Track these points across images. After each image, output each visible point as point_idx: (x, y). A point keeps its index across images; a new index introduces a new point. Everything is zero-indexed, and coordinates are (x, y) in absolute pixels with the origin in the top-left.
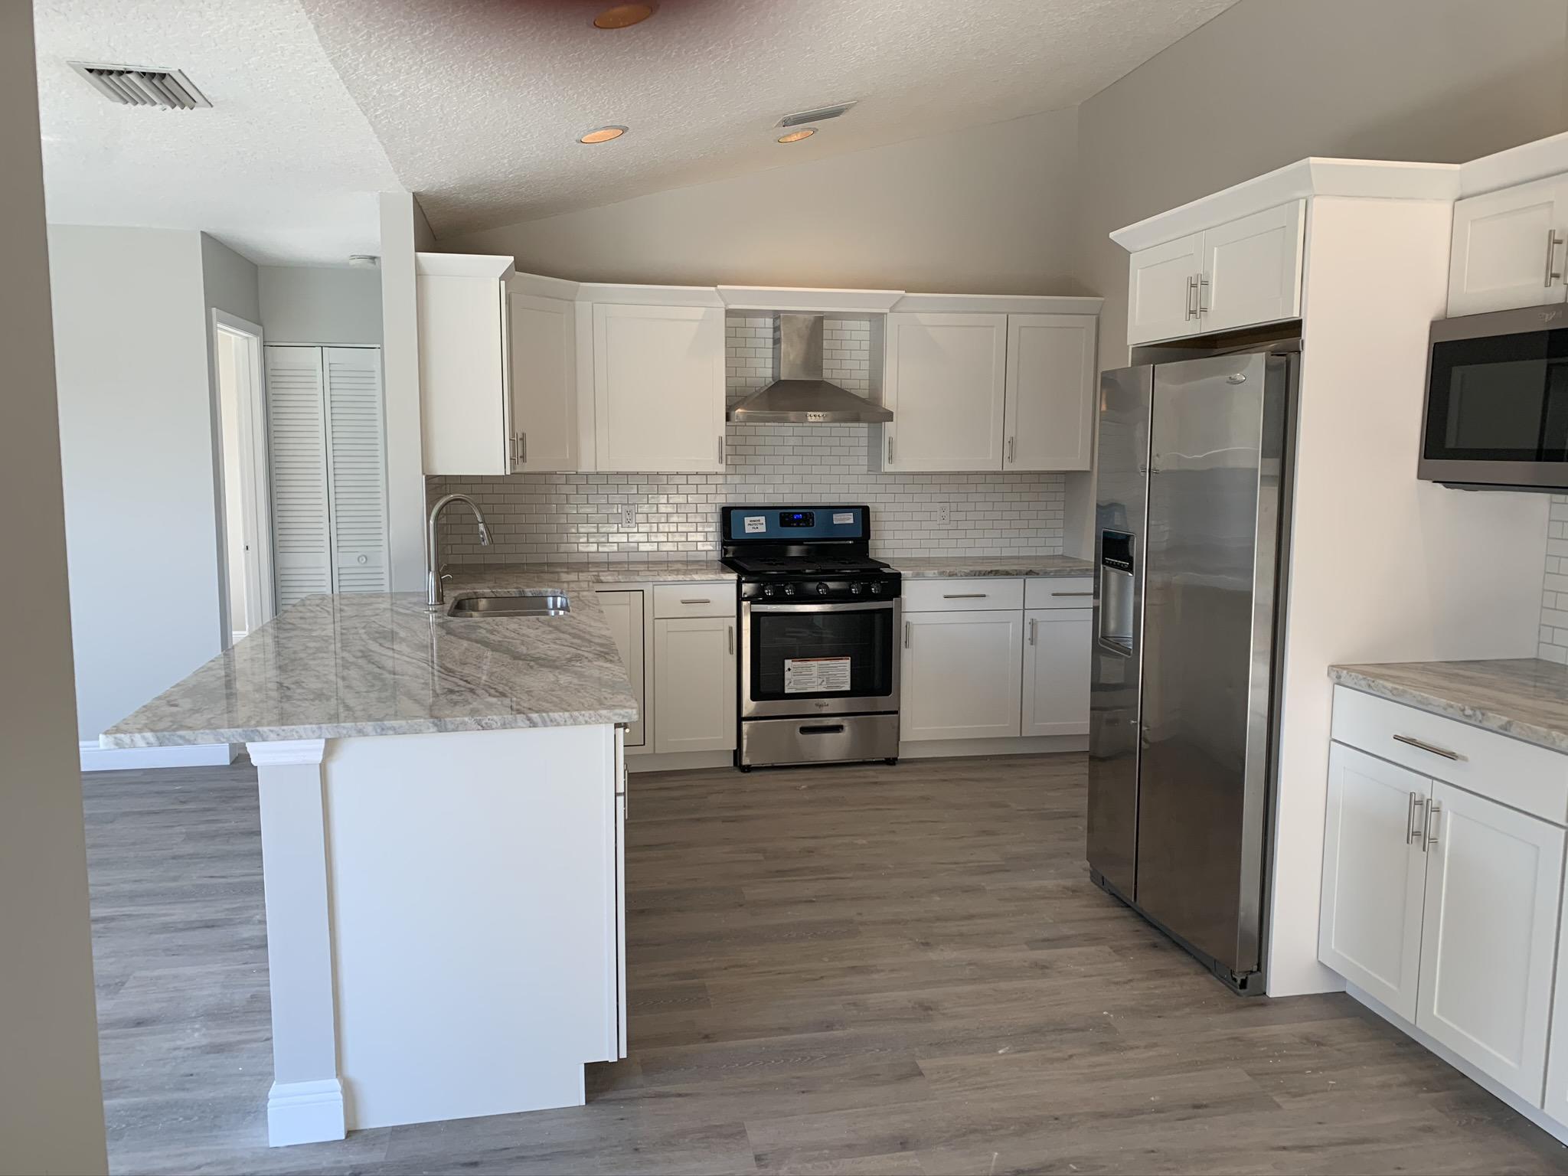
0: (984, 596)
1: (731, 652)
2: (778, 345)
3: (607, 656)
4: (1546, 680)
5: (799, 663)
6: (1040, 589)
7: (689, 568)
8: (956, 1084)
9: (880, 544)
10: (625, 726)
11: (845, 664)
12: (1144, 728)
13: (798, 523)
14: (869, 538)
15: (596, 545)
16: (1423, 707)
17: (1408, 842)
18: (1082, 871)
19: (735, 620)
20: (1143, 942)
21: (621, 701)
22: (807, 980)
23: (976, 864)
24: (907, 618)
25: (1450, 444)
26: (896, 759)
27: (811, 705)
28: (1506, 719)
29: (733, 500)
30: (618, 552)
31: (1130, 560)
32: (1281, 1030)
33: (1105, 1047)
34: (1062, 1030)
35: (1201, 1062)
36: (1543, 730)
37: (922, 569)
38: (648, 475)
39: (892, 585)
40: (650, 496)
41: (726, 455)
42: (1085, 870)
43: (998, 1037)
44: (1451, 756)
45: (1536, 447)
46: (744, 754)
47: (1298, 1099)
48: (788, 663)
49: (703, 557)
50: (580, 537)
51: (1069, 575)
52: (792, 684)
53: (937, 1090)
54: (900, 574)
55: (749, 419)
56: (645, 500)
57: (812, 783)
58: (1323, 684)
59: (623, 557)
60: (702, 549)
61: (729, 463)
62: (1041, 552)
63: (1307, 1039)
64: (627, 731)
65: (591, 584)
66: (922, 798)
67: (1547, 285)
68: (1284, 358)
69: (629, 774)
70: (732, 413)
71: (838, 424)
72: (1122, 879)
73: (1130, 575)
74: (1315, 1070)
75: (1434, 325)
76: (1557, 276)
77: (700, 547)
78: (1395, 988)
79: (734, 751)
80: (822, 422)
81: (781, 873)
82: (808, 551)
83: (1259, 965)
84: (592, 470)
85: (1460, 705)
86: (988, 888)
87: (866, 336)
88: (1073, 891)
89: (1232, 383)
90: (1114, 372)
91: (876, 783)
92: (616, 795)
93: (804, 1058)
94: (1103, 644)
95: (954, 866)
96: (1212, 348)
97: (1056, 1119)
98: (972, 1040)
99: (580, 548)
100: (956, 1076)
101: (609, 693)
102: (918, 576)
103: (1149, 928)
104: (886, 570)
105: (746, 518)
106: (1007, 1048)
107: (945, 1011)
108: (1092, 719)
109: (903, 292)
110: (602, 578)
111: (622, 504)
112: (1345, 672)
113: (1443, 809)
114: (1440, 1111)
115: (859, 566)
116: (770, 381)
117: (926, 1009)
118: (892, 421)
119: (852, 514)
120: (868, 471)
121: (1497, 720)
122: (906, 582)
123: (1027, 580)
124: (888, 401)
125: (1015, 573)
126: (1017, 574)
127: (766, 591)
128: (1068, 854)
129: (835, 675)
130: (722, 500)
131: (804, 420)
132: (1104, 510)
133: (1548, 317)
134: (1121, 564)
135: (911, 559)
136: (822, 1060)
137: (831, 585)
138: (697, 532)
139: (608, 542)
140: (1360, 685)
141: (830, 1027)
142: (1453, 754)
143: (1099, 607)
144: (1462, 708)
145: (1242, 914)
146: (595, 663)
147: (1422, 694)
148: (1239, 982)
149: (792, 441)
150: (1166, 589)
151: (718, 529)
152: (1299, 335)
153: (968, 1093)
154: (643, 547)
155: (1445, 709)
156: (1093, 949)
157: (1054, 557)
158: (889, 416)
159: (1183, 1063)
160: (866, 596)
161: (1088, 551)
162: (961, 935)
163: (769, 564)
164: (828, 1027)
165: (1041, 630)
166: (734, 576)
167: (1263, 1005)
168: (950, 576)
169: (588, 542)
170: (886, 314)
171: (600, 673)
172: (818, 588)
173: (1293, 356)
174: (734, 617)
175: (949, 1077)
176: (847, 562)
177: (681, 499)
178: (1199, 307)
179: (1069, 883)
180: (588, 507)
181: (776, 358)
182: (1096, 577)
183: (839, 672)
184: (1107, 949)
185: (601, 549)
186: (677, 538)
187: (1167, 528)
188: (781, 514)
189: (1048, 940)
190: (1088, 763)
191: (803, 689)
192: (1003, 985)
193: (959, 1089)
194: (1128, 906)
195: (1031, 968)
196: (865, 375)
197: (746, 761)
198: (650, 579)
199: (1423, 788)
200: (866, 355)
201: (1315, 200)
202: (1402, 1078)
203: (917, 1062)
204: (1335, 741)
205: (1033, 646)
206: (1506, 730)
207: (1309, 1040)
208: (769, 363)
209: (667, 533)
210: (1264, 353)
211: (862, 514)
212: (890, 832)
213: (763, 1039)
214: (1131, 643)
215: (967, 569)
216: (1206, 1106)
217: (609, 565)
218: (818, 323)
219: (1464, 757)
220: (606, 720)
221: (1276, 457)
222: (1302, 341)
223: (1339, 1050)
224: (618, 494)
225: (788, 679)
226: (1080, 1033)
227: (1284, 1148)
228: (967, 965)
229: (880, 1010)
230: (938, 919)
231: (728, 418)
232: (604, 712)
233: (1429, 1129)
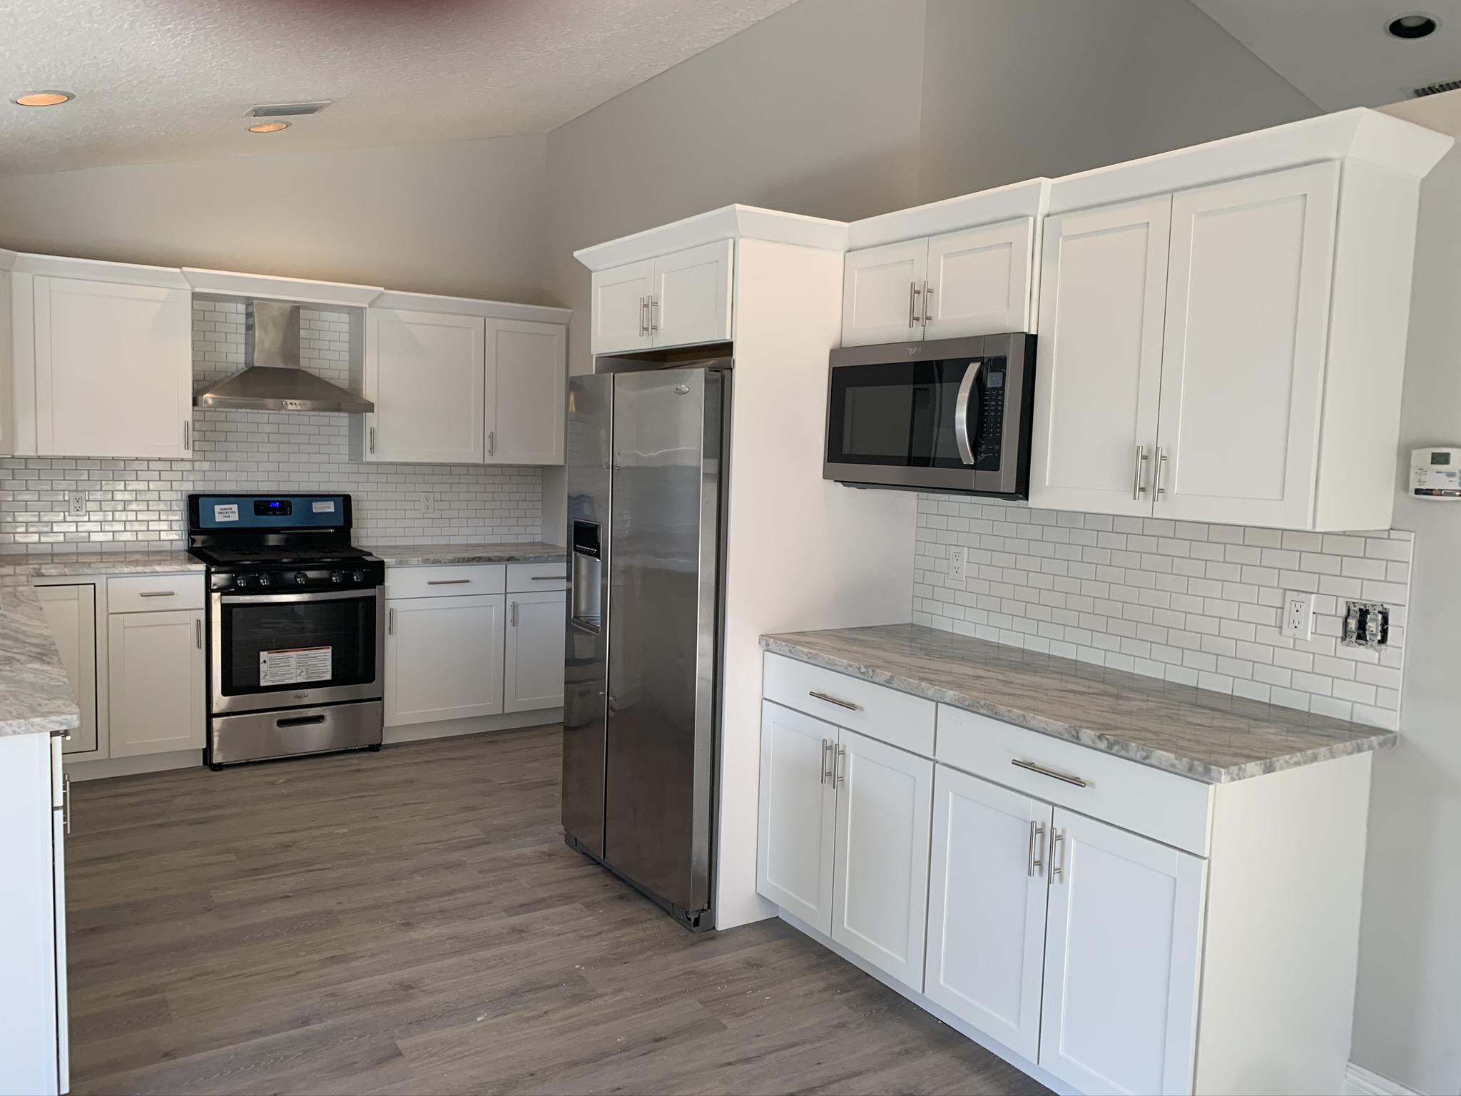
0: (468, 582)
1: (199, 646)
2: (251, 332)
3: (44, 658)
4: (919, 641)
5: (276, 655)
6: (520, 574)
7: (151, 558)
8: (435, 1058)
9: (362, 532)
10: (66, 733)
11: (327, 653)
12: (611, 698)
13: (274, 511)
14: (351, 526)
15: (37, 535)
16: (830, 667)
17: (822, 782)
18: (557, 835)
19: (203, 613)
20: (611, 895)
21: (59, 707)
22: (282, 978)
23: (458, 840)
24: (390, 605)
25: (846, 451)
26: (380, 745)
27: (290, 698)
28: (890, 674)
29: (200, 488)
30: (65, 542)
31: (598, 548)
32: (726, 959)
33: (576, 999)
34: (538, 989)
35: (661, 998)
36: (916, 682)
37: (406, 556)
38: (101, 460)
39: (375, 573)
40: (103, 482)
41: (194, 441)
42: (560, 834)
43: (477, 1005)
44: (852, 707)
45: (907, 455)
46: (215, 752)
47: (741, 1017)
48: (264, 655)
49: (167, 547)
50: (17, 527)
51: (546, 561)
52: (268, 676)
53: (416, 1067)
54: (383, 562)
55: (219, 404)
56: (98, 487)
57: (290, 777)
58: (756, 650)
59: (72, 548)
60: (166, 538)
61: (196, 448)
62: (522, 539)
63: (748, 963)
64: (68, 738)
65: (30, 578)
66: (406, 781)
67: (911, 326)
68: (719, 374)
69: (71, 784)
70: (200, 398)
71: (317, 413)
72: (592, 838)
73: (598, 560)
74: (754, 990)
75: (834, 353)
76: (917, 319)
77: (164, 536)
78: (815, 908)
79: (203, 749)
80: (299, 411)
81: (255, 871)
82: (287, 540)
83: (709, 903)
84: (32, 454)
85: (856, 664)
86: (469, 862)
87: (346, 327)
88: (549, 855)
89: (678, 393)
90: (581, 377)
91: (358, 771)
92: (53, 809)
93: (276, 1059)
94: (576, 623)
95: (436, 844)
96: (663, 361)
97: (531, 1075)
98: (451, 1013)
99: (16, 538)
100: (436, 1050)
101: (45, 699)
102: (401, 564)
103: (617, 881)
104: (369, 558)
105: (216, 507)
106: (486, 1015)
107: (426, 988)
108: (566, 691)
109: (382, 289)
110: (43, 571)
111: (70, 491)
112: (772, 640)
113: (847, 752)
114: (850, 1008)
115: (342, 555)
116: (242, 367)
117: (406, 988)
118: (373, 411)
119: (333, 502)
120: (350, 460)
121: (884, 675)
122: (390, 569)
123: (508, 566)
124: (369, 391)
125: (497, 559)
126: (499, 560)
127: (239, 582)
128: (545, 820)
129: (315, 664)
130: (189, 488)
131: (283, 407)
132: (575, 501)
133: (911, 351)
134: (590, 550)
135: (395, 547)
136: (297, 1057)
137: (311, 574)
138: (160, 520)
139: (52, 532)
140: (785, 652)
141: (305, 1022)
142: (853, 705)
143: (571, 589)
144: (858, 667)
145: (694, 859)
146: (29, 666)
147: (830, 657)
148: (693, 921)
149: (268, 429)
150: (628, 571)
151: (185, 517)
152: (731, 354)
153: (447, 1065)
154: (94, 537)
155: (846, 668)
156: (566, 908)
157: (534, 544)
158: (370, 407)
159: (646, 1002)
160: (347, 584)
161: (562, 539)
162: (442, 911)
163: (241, 554)
164: (303, 1023)
165: (523, 613)
166: (202, 567)
167: (712, 939)
168: (434, 563)
169: (27, 532)
170: (366, 308)
171: (35, 677)
172: (296, 577)
173: (726, 372)
174: (202, 609)
175: (429, 1052)
176: (328, 551)
177: (142, 486)
178: (650, 326)
179: (545, 848)
180: (26, 494)
181: (250, 345)
182: (569, 562)
183: (320, 662)
184: (578, 905)
185: (43, 539)
186: (136, 527)
187: (629, 518)
188: (255, 502)
189: (526, 905)
190: (562, 734)
191: (280, 681)
192: (483, 954)
193: (439, 1063)
194: (599, 863)
195: (509, 933)
196: (346, 366)
197: (217, 758)
198: (103, 571)
199: (831, 734)
200: (346, 347)
201: (741, 240)
202: (822, 985)
203: (396, 1042)
204: (766, 699)
205: (515, 628)
206: (890, 683)
207: (750, 964)
208: (242, 348)
209: (125, 522)
210: (703, 369)
211: (344, 502)
212: (373, 818)
213: (231, 1047)
214: (599, 621)
215: (450, 556)
216: (665, 1038)
217: (53, 556)
218: (294, 313)
219: (860, 707)
220: (39, 728)
221: (716, 458)
222: (734, 360)
223: (773, 969)
224: (64, 480)
225: (263, 672)
226: (553, 990)
227: (730, 1064)
228: (448, 939)
229: (359, 997)
230: (420, 898)
231: (195, 403)
232: (37, 720)
233: (842, 1026)
